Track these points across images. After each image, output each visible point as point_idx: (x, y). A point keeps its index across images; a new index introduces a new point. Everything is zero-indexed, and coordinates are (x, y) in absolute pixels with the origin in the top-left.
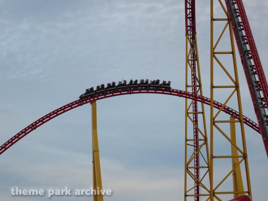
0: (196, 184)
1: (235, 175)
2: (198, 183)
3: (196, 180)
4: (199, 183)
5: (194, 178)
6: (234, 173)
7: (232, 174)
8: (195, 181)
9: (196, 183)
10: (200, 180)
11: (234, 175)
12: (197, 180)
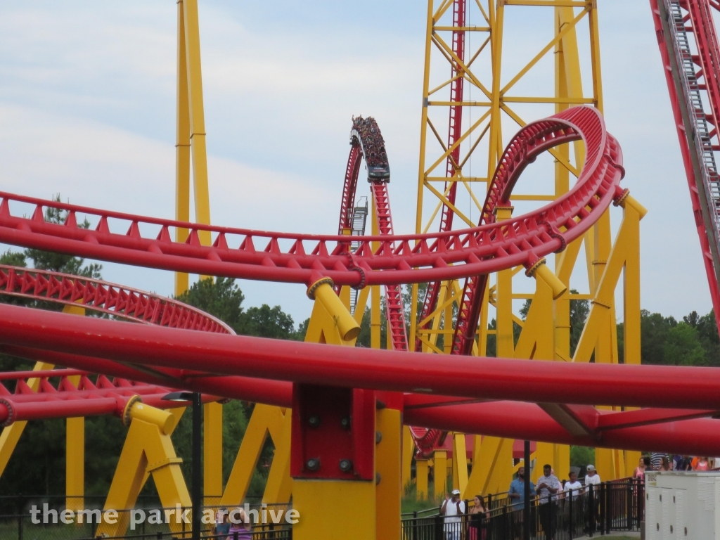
0: (455, 73)
1: (560, 52)
2: (460, 72)
3: (455, 63)
4: (464, 72)
5: (451, 58)
6: (558, 49)
7: (553, 49)
8: (453, 65)
9: (457, 70)
10: (466, 62)
11: (558, 54)
12: (457, 64)
